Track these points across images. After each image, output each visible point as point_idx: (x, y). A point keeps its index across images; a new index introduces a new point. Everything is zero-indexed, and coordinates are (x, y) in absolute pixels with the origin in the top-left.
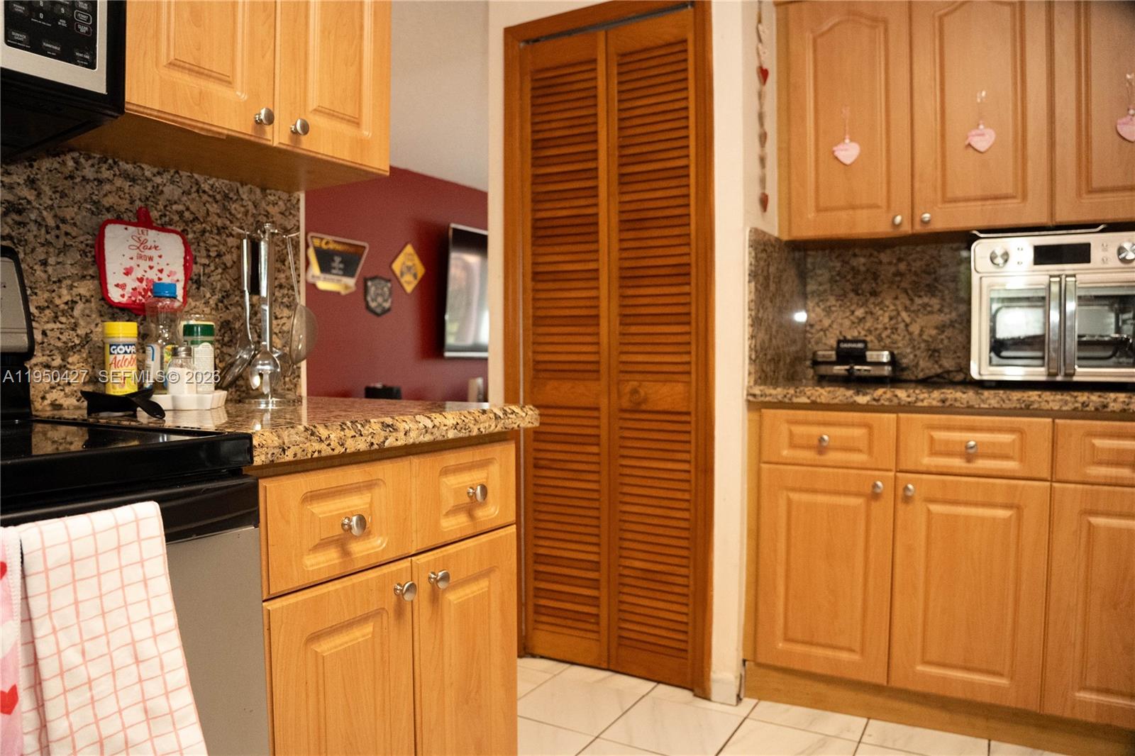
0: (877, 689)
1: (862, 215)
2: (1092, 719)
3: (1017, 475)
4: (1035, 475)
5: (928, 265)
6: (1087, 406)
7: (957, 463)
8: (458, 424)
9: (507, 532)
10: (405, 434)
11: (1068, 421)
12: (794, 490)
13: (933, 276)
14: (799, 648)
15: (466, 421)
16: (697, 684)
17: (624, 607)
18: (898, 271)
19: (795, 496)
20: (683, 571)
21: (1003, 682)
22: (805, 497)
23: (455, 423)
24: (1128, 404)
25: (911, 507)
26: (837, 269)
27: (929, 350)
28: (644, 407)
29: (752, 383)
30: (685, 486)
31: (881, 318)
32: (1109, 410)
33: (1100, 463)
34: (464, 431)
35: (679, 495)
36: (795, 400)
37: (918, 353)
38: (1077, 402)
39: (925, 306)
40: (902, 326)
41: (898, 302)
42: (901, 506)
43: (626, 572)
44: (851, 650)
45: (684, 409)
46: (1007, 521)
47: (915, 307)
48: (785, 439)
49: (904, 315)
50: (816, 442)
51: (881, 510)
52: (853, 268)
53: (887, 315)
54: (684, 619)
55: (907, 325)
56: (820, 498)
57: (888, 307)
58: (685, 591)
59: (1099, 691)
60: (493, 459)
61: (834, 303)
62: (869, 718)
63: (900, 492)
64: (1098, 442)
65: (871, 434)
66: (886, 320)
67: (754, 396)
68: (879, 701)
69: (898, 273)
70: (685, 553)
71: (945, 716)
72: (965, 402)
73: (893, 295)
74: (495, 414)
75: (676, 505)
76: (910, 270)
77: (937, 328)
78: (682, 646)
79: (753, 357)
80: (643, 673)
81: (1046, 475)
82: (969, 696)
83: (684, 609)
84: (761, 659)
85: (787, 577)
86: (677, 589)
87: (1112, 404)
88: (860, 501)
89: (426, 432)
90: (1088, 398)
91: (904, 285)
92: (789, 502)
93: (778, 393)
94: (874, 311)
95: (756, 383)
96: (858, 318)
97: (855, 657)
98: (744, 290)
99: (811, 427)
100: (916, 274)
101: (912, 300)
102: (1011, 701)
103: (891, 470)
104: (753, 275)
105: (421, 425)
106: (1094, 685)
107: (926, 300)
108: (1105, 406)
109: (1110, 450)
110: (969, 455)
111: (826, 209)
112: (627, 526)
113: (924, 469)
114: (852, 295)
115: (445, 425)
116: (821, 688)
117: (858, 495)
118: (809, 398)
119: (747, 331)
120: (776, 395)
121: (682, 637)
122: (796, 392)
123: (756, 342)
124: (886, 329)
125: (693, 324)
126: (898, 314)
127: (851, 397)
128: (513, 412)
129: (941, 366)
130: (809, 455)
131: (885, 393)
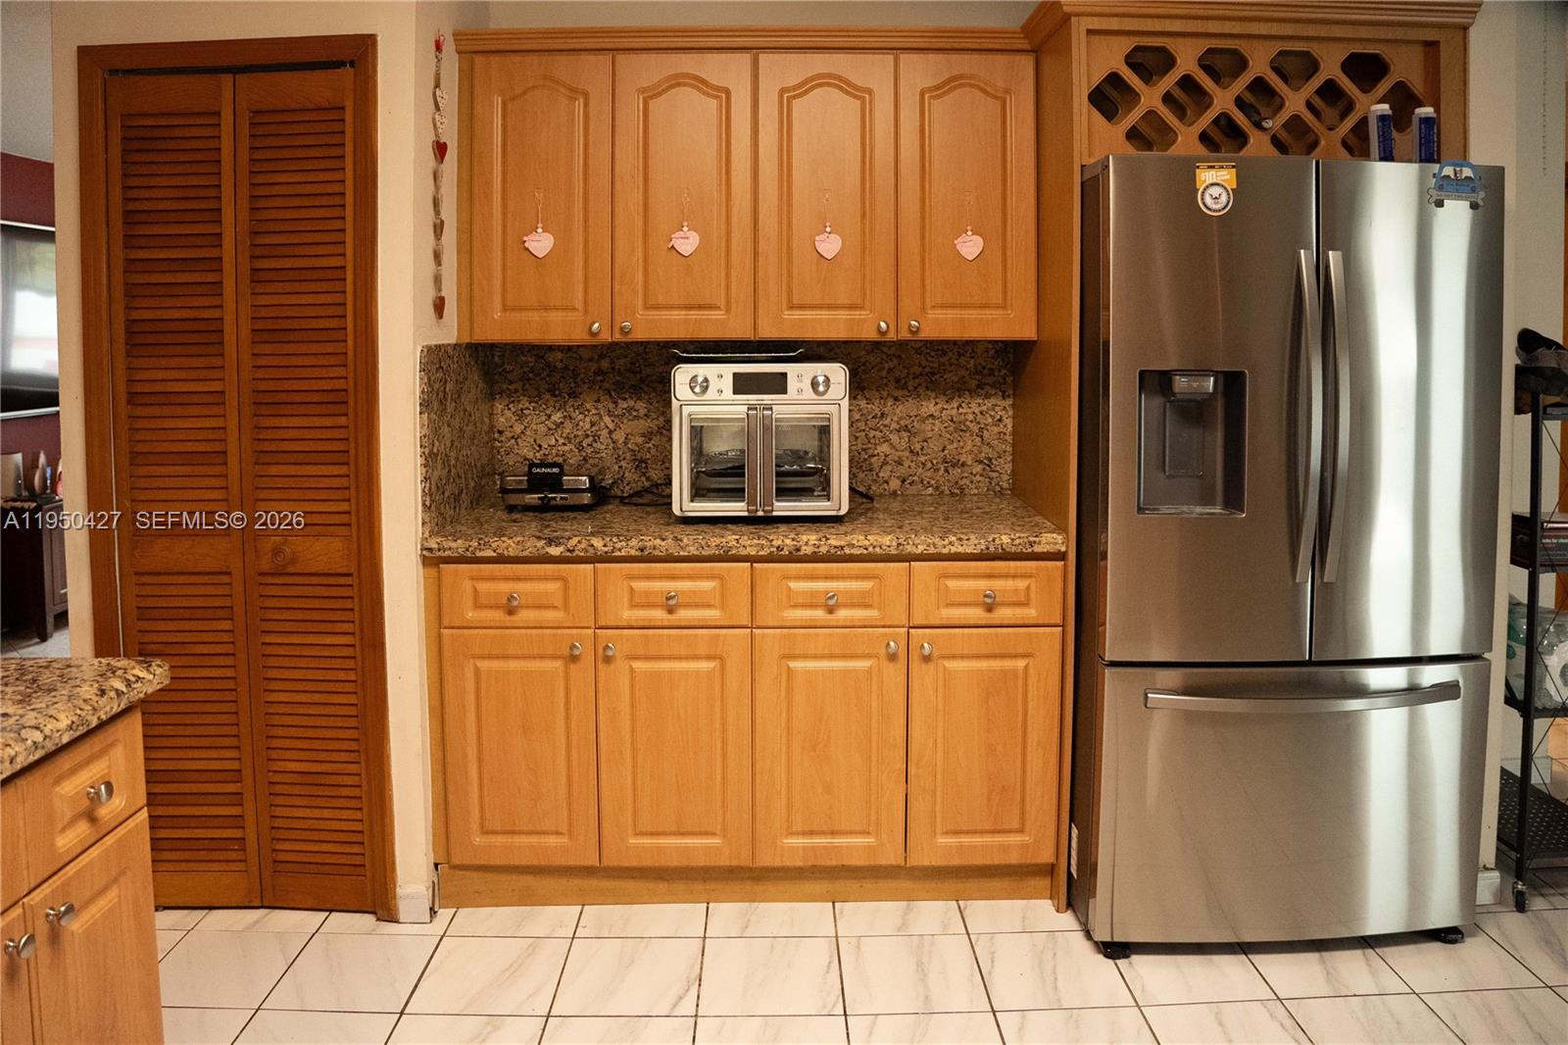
0: (589, 871)
1: (556, 316)
2: (799, 863)
3: (718, 623)
4: (735, 623)
5: (633, 363)
6: (782, 550)
7: (659, 615)
8: (73, 722)
9: (138, 821)
10: (11, 762)
11: (766, 565)
12: (482, 657)
13: (639, 376)
14: (500, 840)
15: (83, 714)
16: (381, 905)
17: (278, 823)
18: (599, 369)
19: (483, 665)
20: (353, 768)
21: (716, 841)
22: (496, 665)
23: (69, 722)
24: (818, 547)
25: (612, 667)
26: (531, 365)
27: (635, 460)
28: (291, 569)
29: (427, 535)
30: (350, 664)
31: (581, 423)
32: (802, 553)
33: (795, 606)
34: (81, 728)
35: (342, 676)
36: (479, 554)
37: (623, 464)
38: (772, 546)
39: (630, 409)
40: (605, 433)
41: (600, 406)
42: (601, 666)
43: (277, 778)
44: (557, 833)
45: (344, 570)
46: (710, 674)
47: (619, 412)
48: (468, 601)
49: (607, 419)
50: (504, 601)
51: (582, 672)
52: (548, 365)
53: (588, 419)
54: (358, 827)
55: (610, 432)
56: (513, 665)
57: (589, 411)
58: (356, 792)
59: (804, 834)
60: (115, 740)
61: (527, 405)
62: (584, 905)
63: (600, 651)
64: (793, 585)
65: (566, 588)
66: (588, 426)
67: (430, 550)
68: (594, 883)
69: (600, 372)
70: (354, 746)
71: (662, 887)
72: (663, 549)
73: (595, 397)
74: (117, 690)
75: (339, 687)
76: (613, 368)
77: (643, 435)
78: (358, 860)
79: (428, 503)
80: (310, 903)
81: (746, 622)
82: (685, 863)
83: (358, 815)
84: (456, 861)
85: (480, 760)
86: (346, 792)
87: (804, 548)
88: (558, 664)
89: (36, 748)
90: (783, 541)
91: (606, 385)
92: (477, 670)
93: (458, 546)
94: (573, 415)
95: (432, 534)
96: (555, 423)
97: (564, 840)
98: (415, 424)
99: (498, 583)
100: (620, 373)
101: (615, 403)
102: (724, 861)
103: (588, 628)
104: (425, 405)
105: (29, 742)
106: (800, 829)
107: (631, 403)
108: (798, 550)
109: (805, 593)
110: (670, 605)
111: (514, 309)
112: (276, 720)
113: (625, 624)
114: (547, 396)
115: (58, 731)
116: (529, 881)
117: (554, 657)
118: (495, 551)
119: (420, 472)
120: (457, 548)
121: (356, 849)
122: (480, 544)
123: (430, 484)
124: (587, 436)
125: (352, 464)
126: (601, 418)
127: (543, 547)
128: (138, 679)
129: (648, 479)
130: (498, 616)
131: (579, 542)
